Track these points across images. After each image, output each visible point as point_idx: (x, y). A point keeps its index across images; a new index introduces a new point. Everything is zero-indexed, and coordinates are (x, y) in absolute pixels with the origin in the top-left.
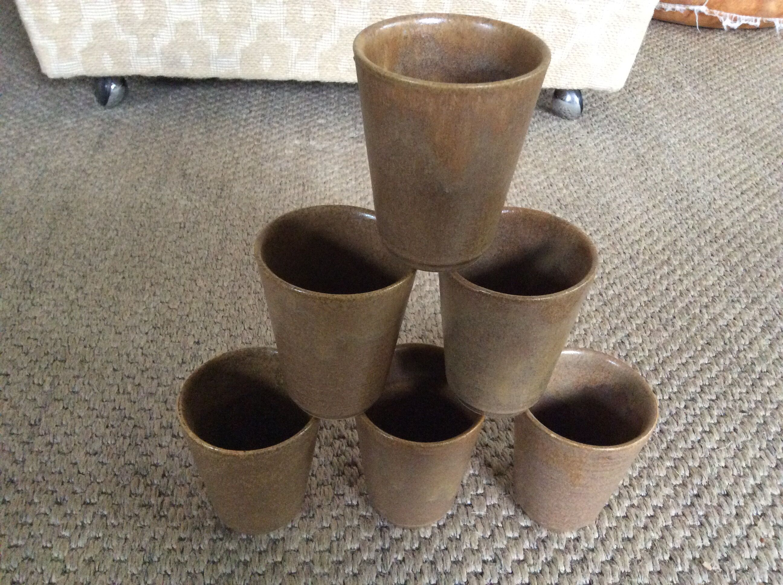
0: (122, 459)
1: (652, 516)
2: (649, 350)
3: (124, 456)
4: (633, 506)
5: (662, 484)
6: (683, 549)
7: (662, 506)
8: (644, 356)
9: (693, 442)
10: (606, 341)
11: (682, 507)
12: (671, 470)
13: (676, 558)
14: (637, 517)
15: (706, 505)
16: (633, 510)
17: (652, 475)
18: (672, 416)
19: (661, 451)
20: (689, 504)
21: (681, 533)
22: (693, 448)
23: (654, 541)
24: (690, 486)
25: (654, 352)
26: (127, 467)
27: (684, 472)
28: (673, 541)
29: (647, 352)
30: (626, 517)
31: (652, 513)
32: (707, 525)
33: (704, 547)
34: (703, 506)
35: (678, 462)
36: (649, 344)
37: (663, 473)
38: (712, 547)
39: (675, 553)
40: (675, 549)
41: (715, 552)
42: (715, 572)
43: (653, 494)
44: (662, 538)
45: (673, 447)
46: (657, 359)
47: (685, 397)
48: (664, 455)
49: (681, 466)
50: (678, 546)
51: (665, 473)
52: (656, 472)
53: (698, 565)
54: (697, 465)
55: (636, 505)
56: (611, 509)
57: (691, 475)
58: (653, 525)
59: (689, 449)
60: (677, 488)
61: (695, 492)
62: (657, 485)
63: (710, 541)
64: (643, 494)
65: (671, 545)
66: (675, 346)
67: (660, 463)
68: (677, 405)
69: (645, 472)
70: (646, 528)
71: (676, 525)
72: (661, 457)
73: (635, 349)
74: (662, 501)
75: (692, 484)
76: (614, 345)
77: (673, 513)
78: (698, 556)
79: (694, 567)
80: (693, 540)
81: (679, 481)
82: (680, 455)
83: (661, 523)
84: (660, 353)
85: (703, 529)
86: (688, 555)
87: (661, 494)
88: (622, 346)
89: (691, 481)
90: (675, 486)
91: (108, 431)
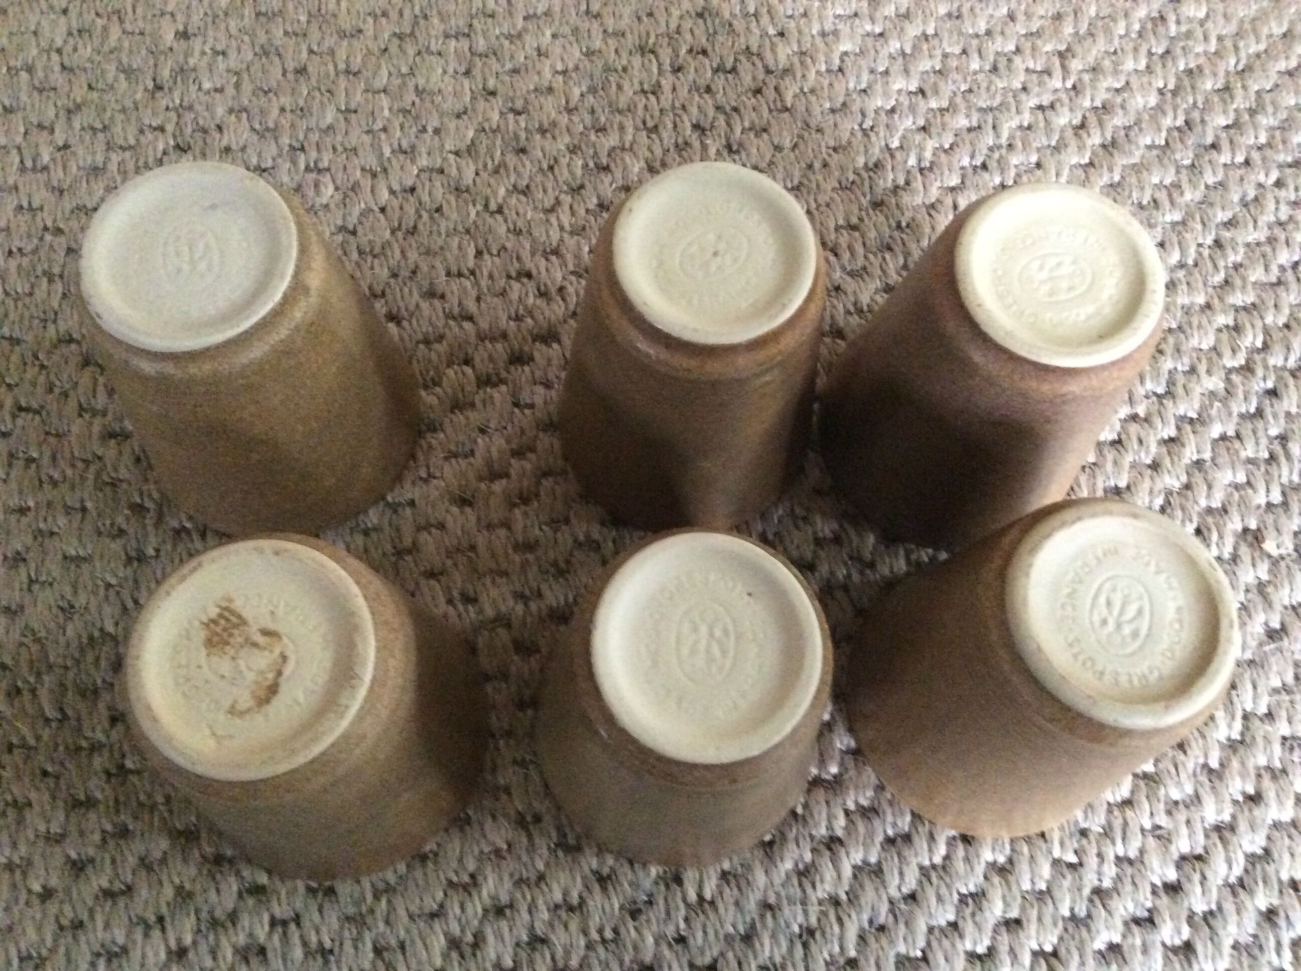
0: (51, 328)
1: (1172, 440)
2: (1220, 39)
3: (55, 321)
4: (1134, 418)
5: (1202, 368)
6: (1226, 511)
7: (1195, 416)
8: (1206, 53)
9: (1282, 268)
10: (1126, 15)
11: (1235, 419)
12: (1225, 336)
13: (1209, 530)
14: (1141, 442)
15: (1288, 414)
16: (1134, 428)
17: (1184, 348)
18: (1246, 205)
19: (1210, 290)
20: (1252, 410)
21: (1225, 477)
22: (1279, 283)
23: (1169, 493)
24: (1260, 372)
25: (1228, 43)
26: (64, 349)
27: (1252, 339)
28: (1208, 496)
29: (1213, 41)
30: (1118, 443)
31: (1173, 433)
32: (1283, 460)
33: (1269, 505)
34: (1282, 415)
35: (1243, 317)
36: (1221, 21)
37: (1207, 343)
38: (1285, 504)
39: (1210, 520)
40: (1209, 511)
41: (1290, 518)
42: (1283, 558)
43: (1180, 391)
44: (1188, 487)
45: (1238, 282)
46: (1233, 62)
47: (1282, 158)
48: (1216, 301)
49: (1248, 326)
50: (1216, 504)
51: (1212, 343)
52: (1194, 342)
53: (1251, 545)
54: (1282, 320)
55: (1142, 415)
57: (1266, 347)
58: (1172, 463)
59: (1273, 285)
60: (1235, 378)
61: (1270, 385)
62: (1193, 370)
63: (1284, 494)
64: (1161, 390)
65: (1203, 503)
66: (1280, 24)
67: (1205, 322)
68: (1262, 178)
69: (1171, 340)
70: (1155, 466)
71: (1220, 460)
72: (1208, 306)
73: (1189, 35)
74: (1197, 406)
75: (1266, 367)
76: (1143, 28)
77: (1216, 430)
78: (1253, 525)
79: (1244, 551)
80: (1250, 491)
81: (1240, 360)
82: (1250, 298)
83: (1189, 454)
84: (1241, 44)
85: (1274, 469)
86: (1235, 524)
87: (1197, 391)
88: (1161, 29)
89: (1264, 360)
90: (1230, 371)
91: (13, 264)
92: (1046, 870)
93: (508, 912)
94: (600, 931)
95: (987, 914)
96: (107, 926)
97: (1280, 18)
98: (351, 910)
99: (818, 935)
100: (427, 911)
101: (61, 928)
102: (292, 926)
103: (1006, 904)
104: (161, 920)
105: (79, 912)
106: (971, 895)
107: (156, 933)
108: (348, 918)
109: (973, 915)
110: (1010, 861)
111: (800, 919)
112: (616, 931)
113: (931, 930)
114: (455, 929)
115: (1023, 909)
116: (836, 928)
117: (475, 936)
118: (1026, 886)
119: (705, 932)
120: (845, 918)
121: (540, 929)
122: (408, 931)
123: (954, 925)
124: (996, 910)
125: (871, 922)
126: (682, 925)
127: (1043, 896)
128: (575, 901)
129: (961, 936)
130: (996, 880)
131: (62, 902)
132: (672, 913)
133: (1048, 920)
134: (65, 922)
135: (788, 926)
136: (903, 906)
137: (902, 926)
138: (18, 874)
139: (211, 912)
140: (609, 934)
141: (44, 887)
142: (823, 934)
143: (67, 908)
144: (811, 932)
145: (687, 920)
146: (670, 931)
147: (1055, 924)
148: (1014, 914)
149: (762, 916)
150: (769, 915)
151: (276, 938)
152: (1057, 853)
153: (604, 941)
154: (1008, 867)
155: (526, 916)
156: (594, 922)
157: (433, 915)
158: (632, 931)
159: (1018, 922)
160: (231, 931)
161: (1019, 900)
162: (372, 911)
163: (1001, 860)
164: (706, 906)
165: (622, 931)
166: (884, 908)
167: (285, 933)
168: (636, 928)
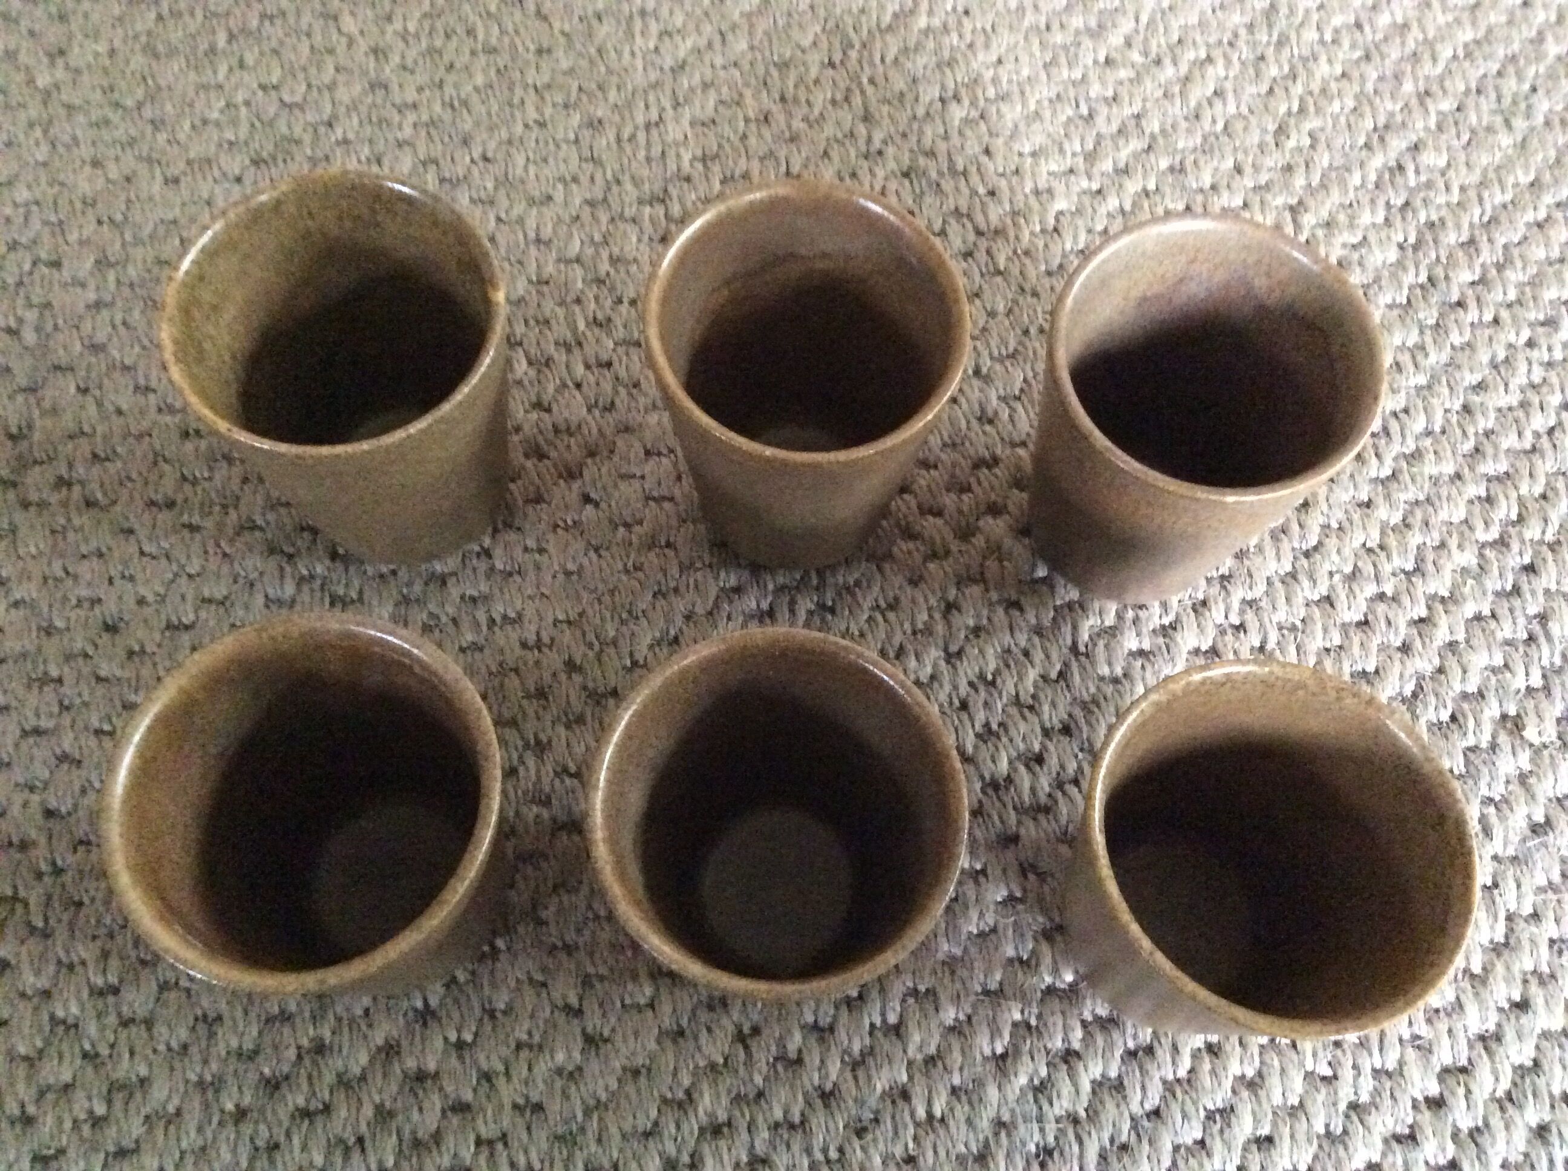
0: (233, 515)
1: (1421, 620)
2: (1463, 189)
3: (236, 507)
4: (1382, 596)
5: (1453, 543)
6: (1483, 697)
7: (1446, 594)
8: (1448, 204)
9: (1537, 435)
10: (1362, 165)
11: (1490, 598)
12: (1477, 508)
13: (1464, 716)
14: (1389, 623)
15: (1547, 591)
16: (1381, 608)
17: (1433, 521)
18: (1496, 367)
19: (1460, 459)
20: (1509, 588)
21: (1479, 660)
22: (1534, 449)
23: (1420, 678)
24: (1515, 546)
25: (1472, 194)
26: (247, 536)
27: (1506, 510)
28: (1463, 680)
29: (1456, 190)
30: (1364, 624)
31: (1424, 613)
32: (1542, 640)
33: (1530, 690)
34: (1540, 593)
35: (1497, 489)
36: (1463, 170)
37: (1459, 514)
38: (1547, 689)
39: (1466, 706)
40: (1465, 696)
41: (1553, 703)
42: (1545, 746)
43: (1430, 567)
44: (1441, 670)
45: (1489, 450)
46: (1477, 211)
47: (1532, 316)
48: (1466, 470)
49: (1501, 497)
50: (1472, 688)
51: (1463, 517)
52: (1443, 515)
53: (1511, 733)
54: (1538, 490)
55: (1389, 594)
56: (1332, 605)
57: (1521, 519)
58: (1424, 644)
59: (1526, 452)
60: (1487, 552)
61: (1527, 560)
62: (1443, 545)
63: (1544, 676)
64: (1409, 566)
65: (1458, 687)
66: (1526, 173)
67: (1454, 491)
68: (1512, 338)
69: (1419, 514)
70: (1405, 648)
71: (1474, 642)
72: (1458, 476)
73: (1429, 185)
74: (1449, 584)
75: (1523, 542)
76: (1380, 177)
77: (1469, 609)
78: (1512, 712)
79: (1503, 739)
80: (1508, 675)
81: (1494, 534)
82: (1503, 467)
83: (1441, 635)
84: (1486, 194)
85: (1533, 651)
86: (1492, 710)
87: (1448, 568)
88: (1399, 180)
89: (1520, 533)
90: (1483, 546)
91: (189, 446)
92: (1297, 1084)
93: (725, 1130)
94: (825, 1151)
95: (1236, 1130)
96: (304, 1148)
97: (1526, 168)
98: (560, 1130)
99: (1056, 1155)
100: (640, 1130)
101: (257, 1149)
102: (500, 1146)
103: (1256, 1121)
104: (360, 1140)
105: (275, 1130)
106: (1221, 1111)
107: (356, 1156)
108: (557, 1138)
109: (1222, 1131)
110: (1260, 1074)
111: (1037, 1137)
112: (841, 1150)
113: (1176, 1148)
114: (671, 1149)
115: (1274, 1124)
116: (1076, 1148)
117: (692, 1156)
118: (1277, 1099)
119: (935, 1152)
120: (1085, 1137)
121: (760, 1149)
122: (621, 1151)
123: (1202, 1143)
124: (1244, 1127)
125: (1112, 1140)
126: (911, 1145)
127: (1297, 1111)
128: (797, 1119)
129: (1209, 1155)
130: (1245, 1094)
131: (257, 1122)
132: (901, 1132)
133: (1301, 1136)
134: (260, 1143)
135: (1024, 1144)
136: (1146, 1123)
137: (1146, 1147)
138: (210, 1094)
139: (414, 1132)
140: (833, 1154)
141: (237, 1106)
142: (1062, 1154)
143: (262, 1127)
144: (1049, 1152)
145: (915, 1138)
146: (898, 1151)
147: (1309, 1141)
148: (1265, 1131)
149: (997, 1134)
150: (1003, 1134)
151: (482, 1160)
152: (1309, 1067)
153: (828, 1161)
154: (1257, 1080)
155: (745, 1136)
156: (818, 1141)
157: (647, 1135)
158: (858, 1151)
159: (1269, 1139)
160: (435, 1153)
161: (1270, 1116)
162: (582, 1130)
163: (1250, 1073)
164: (936, 1124)
165: (848, 1149)
166: (1126, 1126)
167: (492, 1155)
168: (862, 1148)
